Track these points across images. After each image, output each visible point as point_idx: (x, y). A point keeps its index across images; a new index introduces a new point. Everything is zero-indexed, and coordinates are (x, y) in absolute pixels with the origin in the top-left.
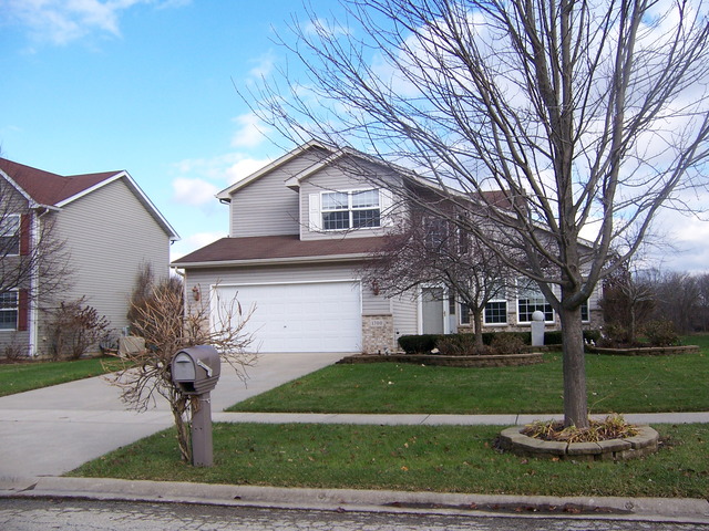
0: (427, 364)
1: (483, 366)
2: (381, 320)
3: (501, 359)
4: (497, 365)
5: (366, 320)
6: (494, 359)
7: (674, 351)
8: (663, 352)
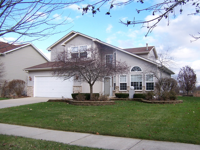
0: (70, 104)
1: (83, 105)
2: (78, 88)
3: (90, 103)
4: (87, 105)
5: (74, 88)
6: (87, 103)
7: (168, 102)
8: (164, 103)
